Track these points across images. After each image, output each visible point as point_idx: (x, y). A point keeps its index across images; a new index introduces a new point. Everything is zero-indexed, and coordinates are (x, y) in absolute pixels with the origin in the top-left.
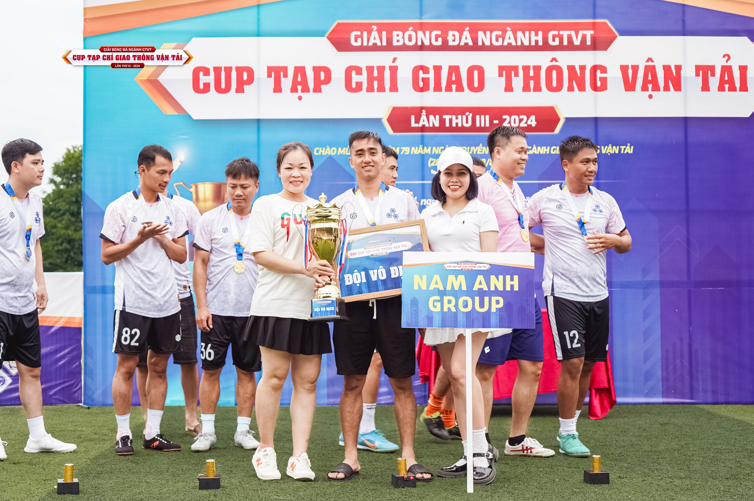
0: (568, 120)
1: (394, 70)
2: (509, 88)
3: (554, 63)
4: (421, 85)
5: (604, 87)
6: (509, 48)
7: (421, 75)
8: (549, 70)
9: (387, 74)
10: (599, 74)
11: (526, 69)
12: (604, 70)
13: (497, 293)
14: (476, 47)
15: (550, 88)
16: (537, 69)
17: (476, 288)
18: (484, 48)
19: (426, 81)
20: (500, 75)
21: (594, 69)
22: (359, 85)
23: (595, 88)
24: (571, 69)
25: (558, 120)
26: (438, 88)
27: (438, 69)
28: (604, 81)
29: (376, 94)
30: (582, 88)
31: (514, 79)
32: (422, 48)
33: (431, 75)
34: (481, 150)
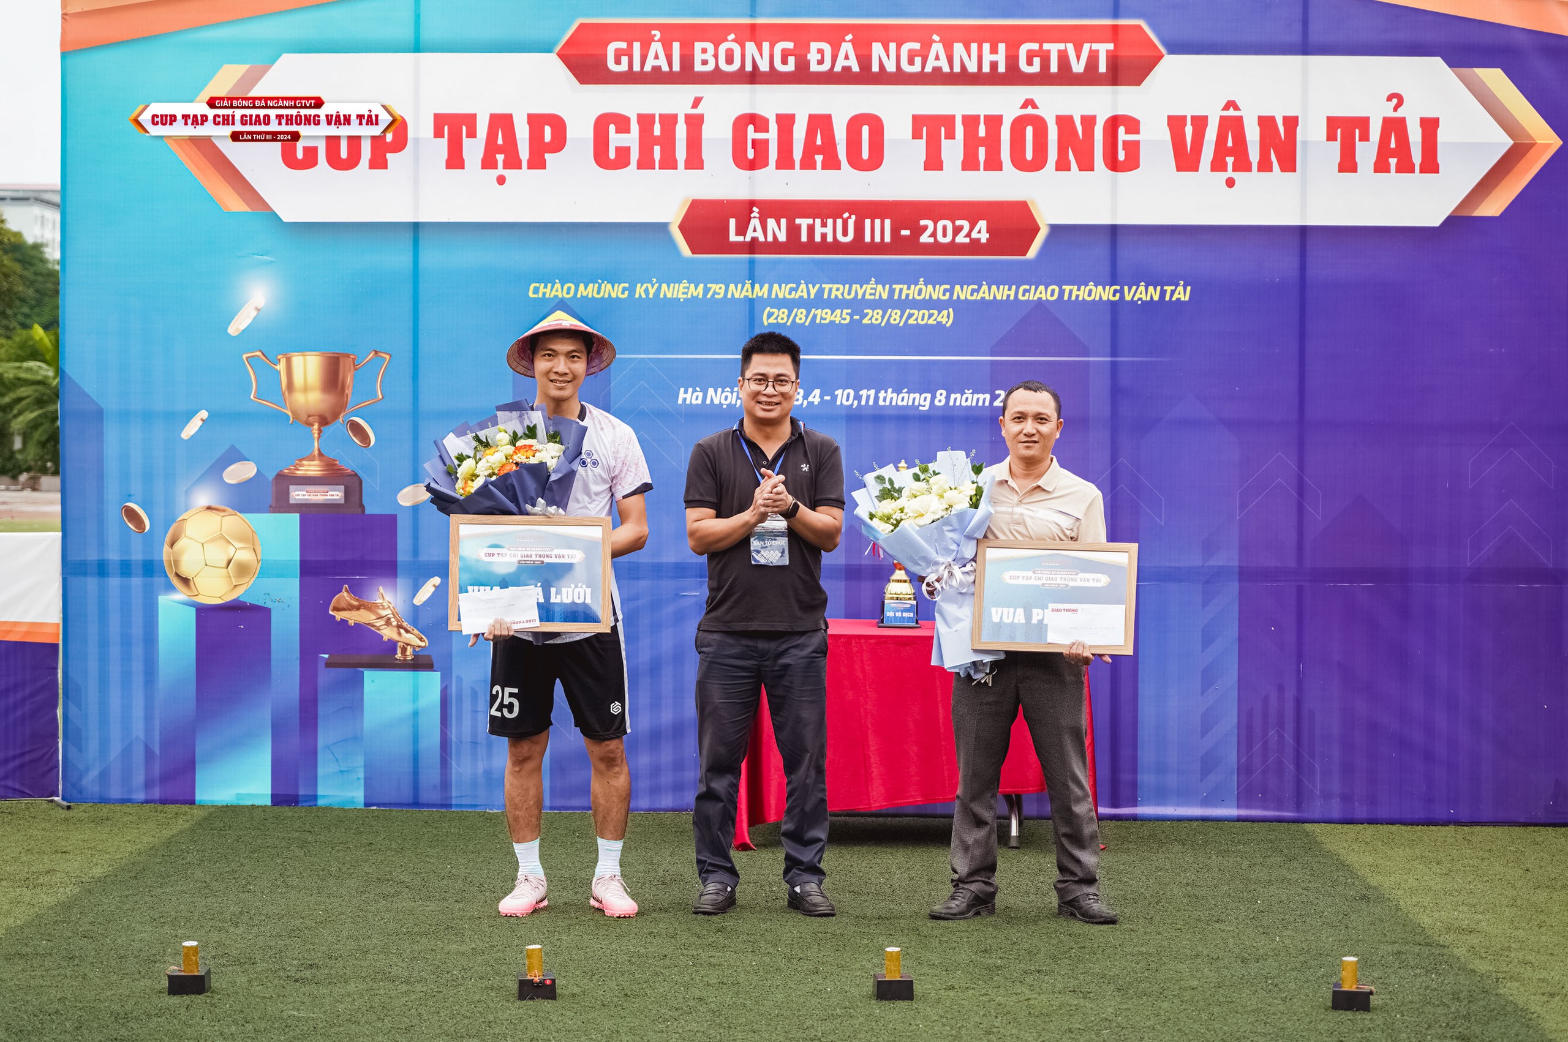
0: (1056, 229)
1: (695, 123)
2: (934, 162)
3: (1030, 110)
4: (751, 154)
5: (1133, 162)
6: (937, 78)
7: (751, 134)
8: (1019, 124)
9: (681, 131)
10: (1122, 135)
11: (971, 122)
12: (1133, 126)
14: (866, 76)
15: (1020, 163)
16: (994, 122)
18: (883, 78)
19: (760, 147)
20: (916, 135)
21: (1114, 123)
22: (624, 155)
23: (1113, 165)
24: (1064, 122)
25: (1038, 229)
26: (785, 162)
27: (786, 122)
28: (1133, 149)
29: (657, 174)
30: (1086, 165)
31: (945, 143)
32: (754, 77)
33: (772, 135)
34: (873, 290)
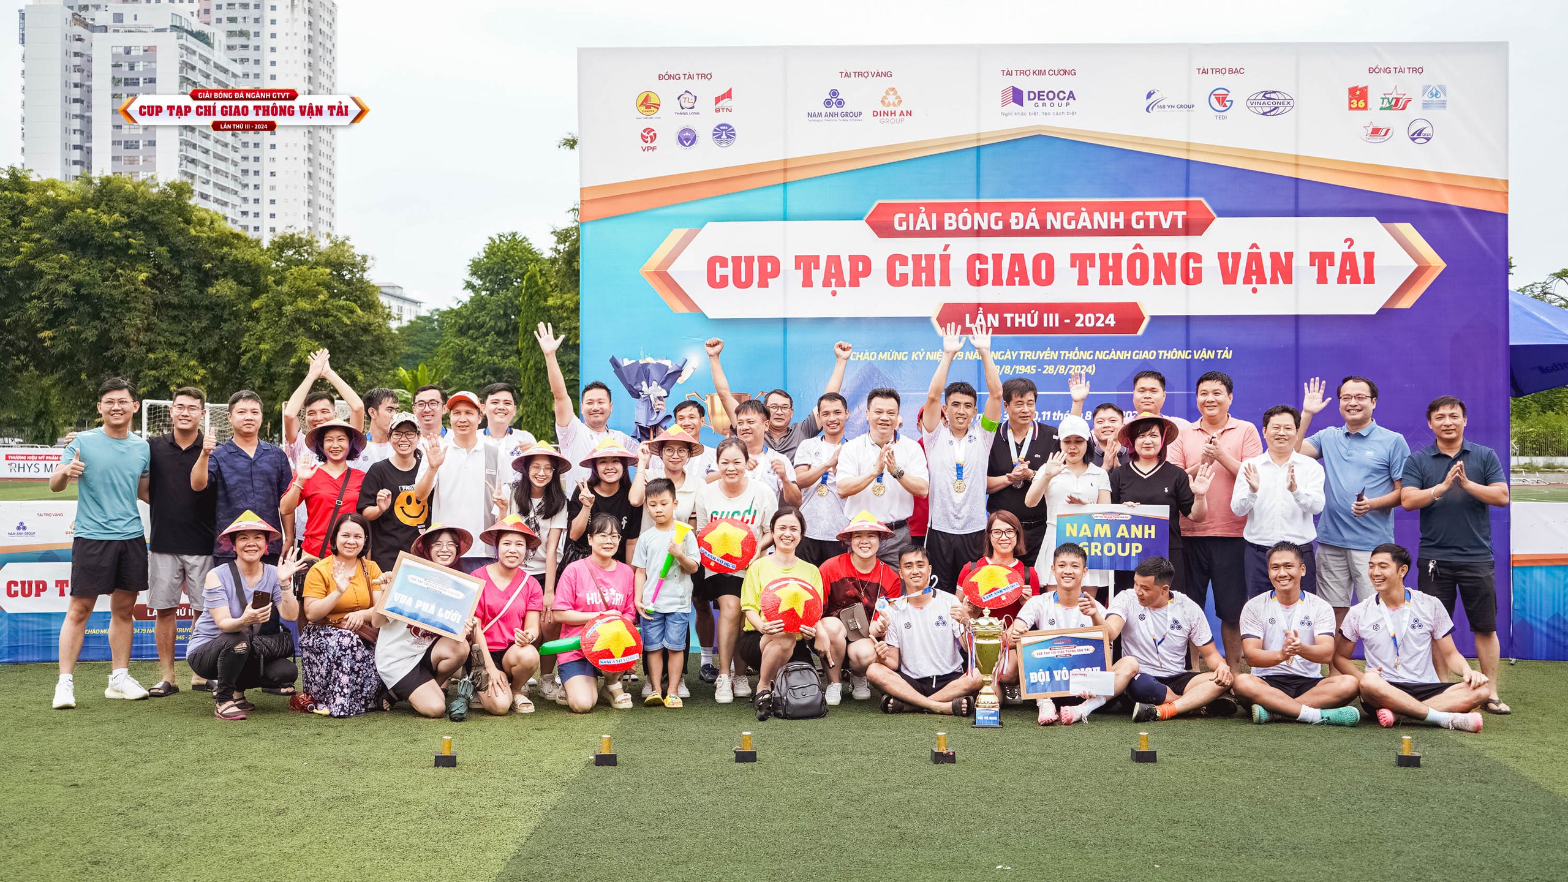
0: (1153, 318)
1: (945, 259)
2: (1083, 281)
3: (1138, 250)
4: (978, 277)
5: (1198, 279)
6: (1084, 232)
7: (978, 265)
8: (1132, 259)
9: (937, 264)
10: (1192, 264)
11: (1104, 257)
12: (1198, 258)
13: (1136, 540)
14: (1044, 231)
15: (1133, 281)
16: (1118, 257)
17: (1118, 536)
18: (1053, 232)
19: (983, 272)
20: (1073, 265)
21: (1187, 257)
22: (904, 276)
23: (1187, 281)
24: (1158, 257)
25: (1144, 318)
26: (997, 281)
27: (998, 258)
28: (1198, 272)
29: (924, 289)
30: (1171, 281)
31: (1089, 270)
32: (979, 233)
33: (990, 266)
34: (1049, 354)
